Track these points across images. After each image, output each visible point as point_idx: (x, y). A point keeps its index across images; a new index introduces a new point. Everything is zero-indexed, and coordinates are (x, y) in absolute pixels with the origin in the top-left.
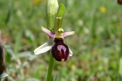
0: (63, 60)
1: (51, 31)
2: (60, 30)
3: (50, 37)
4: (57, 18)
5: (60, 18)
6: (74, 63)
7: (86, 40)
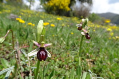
1: (38, 43)
3: (38, 47)
5: (43, 36)
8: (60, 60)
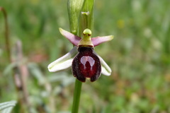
0: (88, 79)
1: (75, 34)
2: (85, 32)
3: (74, 45)
4: (83, 13)
5: (87, 14)
6: (134, 91)
7: (156, 57)
8: (143, 97)
